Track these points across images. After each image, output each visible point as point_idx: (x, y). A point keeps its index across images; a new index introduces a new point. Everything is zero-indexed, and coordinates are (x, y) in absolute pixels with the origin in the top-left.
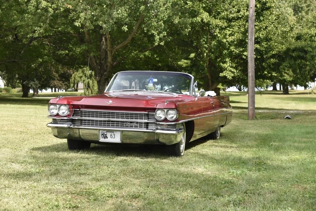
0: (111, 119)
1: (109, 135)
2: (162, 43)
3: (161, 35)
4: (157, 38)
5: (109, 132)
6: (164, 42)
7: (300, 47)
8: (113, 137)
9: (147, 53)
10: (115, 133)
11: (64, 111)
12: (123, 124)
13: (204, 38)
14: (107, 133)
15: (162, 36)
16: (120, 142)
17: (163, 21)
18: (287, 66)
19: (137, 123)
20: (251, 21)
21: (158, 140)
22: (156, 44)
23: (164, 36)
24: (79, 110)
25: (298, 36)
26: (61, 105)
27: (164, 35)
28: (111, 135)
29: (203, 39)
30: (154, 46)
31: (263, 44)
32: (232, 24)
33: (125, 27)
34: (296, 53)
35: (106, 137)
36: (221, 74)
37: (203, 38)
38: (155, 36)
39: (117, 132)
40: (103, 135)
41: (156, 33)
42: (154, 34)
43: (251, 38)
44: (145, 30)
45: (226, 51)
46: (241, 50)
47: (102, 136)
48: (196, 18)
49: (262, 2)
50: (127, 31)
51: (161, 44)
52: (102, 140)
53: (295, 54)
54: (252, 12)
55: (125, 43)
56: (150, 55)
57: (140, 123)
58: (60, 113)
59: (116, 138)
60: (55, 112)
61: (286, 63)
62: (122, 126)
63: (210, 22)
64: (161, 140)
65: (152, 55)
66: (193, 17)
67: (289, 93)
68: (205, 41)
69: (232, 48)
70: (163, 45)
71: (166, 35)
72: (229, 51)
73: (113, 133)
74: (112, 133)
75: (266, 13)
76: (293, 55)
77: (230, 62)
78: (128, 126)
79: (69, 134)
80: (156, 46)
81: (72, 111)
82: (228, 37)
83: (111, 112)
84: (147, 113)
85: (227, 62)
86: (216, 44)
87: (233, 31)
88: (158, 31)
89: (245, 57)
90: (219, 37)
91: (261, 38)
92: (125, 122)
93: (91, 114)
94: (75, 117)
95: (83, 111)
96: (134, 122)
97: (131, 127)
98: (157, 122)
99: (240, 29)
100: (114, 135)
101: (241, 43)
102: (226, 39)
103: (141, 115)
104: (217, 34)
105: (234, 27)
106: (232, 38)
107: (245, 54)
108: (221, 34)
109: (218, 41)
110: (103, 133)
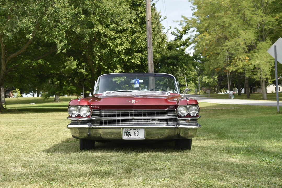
0: (134, 117)
1: (132, 132)
2: (64, 50)
4: (60, 45)
5: (133, 130)
6: (66, 50)
7: (175, 55)
8: (137, 134)
9: (40, 61)
10: (139, 130)
11: (85, 112)
12: (146, 122)
13: (96, 47)
14: (131, 131)
15: (64, 45)
16: (144, 139)
17: (64, 31)
18: (164, 72)
19: (159, 120)
20: (149, 32)
21: (179, 135)
22: (59, 52)
23: (65, 45)
24: (98, 110)
26: (83, 106)
27: (65, 43)
28: (135, 133)
29: (96, 48)
31: (145, 53)
32: (120, 35)
33: (29, 35)
34: (170, 60)
35: (130, 135)
37: (95, 47)
38: (57, 44)
39: (141, 129)
41: (58, 42)
42: (57, 43)
43: (150, 47)
44: (46, 39)
45: (116, 59)
47: (126, 134)
48: (93, 29)
49: (141, 17)
51: (63, 51)
52: (125, 138)
54: (149, 25)
55: (20, 52)
56: (43, 63)
57: (161, 120)
58: (82, 114)
59: (140, 136)
60: (76, 113)
61: (163, 69)
62: (145, 124)
63: (105, 33)
64: (181, 135)
65: (45, 63)
66: (91, 28)
68: (97, 50)
69: (122, 56)
70: (65, 52)
71: (67, 43)
72: (118, 59)
73: (137, 131)
74: (136, 131)
75: (145, 26)
77: (120, 69)
78: (150, 123)
79: (89, 134)
80: (58, 54)
81: (91, 112)
82: (118, 46)
83: (134, 111)
84: (167, 110)
85: (118, 68)
86: (108, 52)
87: (122, 41)
88: (59, 40)
89: (129, 64)
90: (111, 46)
91: (142, 48)
92: (147, 119)
93: (112, 113)
94: (93, 117)
95: (103, 111)
96: (156, 119)
97: (153, 124)
98: (178, 118)
99: (128, 40)
100: (138, 132)
101: (128, 52)
102: (117, 48)
103: (162, 112)
104: (110, 44)
105: (122, 38)
106: (122, 47)
107: (133, 61)
108: (112, 44)
109: (109, 50)
110: (126, 131)
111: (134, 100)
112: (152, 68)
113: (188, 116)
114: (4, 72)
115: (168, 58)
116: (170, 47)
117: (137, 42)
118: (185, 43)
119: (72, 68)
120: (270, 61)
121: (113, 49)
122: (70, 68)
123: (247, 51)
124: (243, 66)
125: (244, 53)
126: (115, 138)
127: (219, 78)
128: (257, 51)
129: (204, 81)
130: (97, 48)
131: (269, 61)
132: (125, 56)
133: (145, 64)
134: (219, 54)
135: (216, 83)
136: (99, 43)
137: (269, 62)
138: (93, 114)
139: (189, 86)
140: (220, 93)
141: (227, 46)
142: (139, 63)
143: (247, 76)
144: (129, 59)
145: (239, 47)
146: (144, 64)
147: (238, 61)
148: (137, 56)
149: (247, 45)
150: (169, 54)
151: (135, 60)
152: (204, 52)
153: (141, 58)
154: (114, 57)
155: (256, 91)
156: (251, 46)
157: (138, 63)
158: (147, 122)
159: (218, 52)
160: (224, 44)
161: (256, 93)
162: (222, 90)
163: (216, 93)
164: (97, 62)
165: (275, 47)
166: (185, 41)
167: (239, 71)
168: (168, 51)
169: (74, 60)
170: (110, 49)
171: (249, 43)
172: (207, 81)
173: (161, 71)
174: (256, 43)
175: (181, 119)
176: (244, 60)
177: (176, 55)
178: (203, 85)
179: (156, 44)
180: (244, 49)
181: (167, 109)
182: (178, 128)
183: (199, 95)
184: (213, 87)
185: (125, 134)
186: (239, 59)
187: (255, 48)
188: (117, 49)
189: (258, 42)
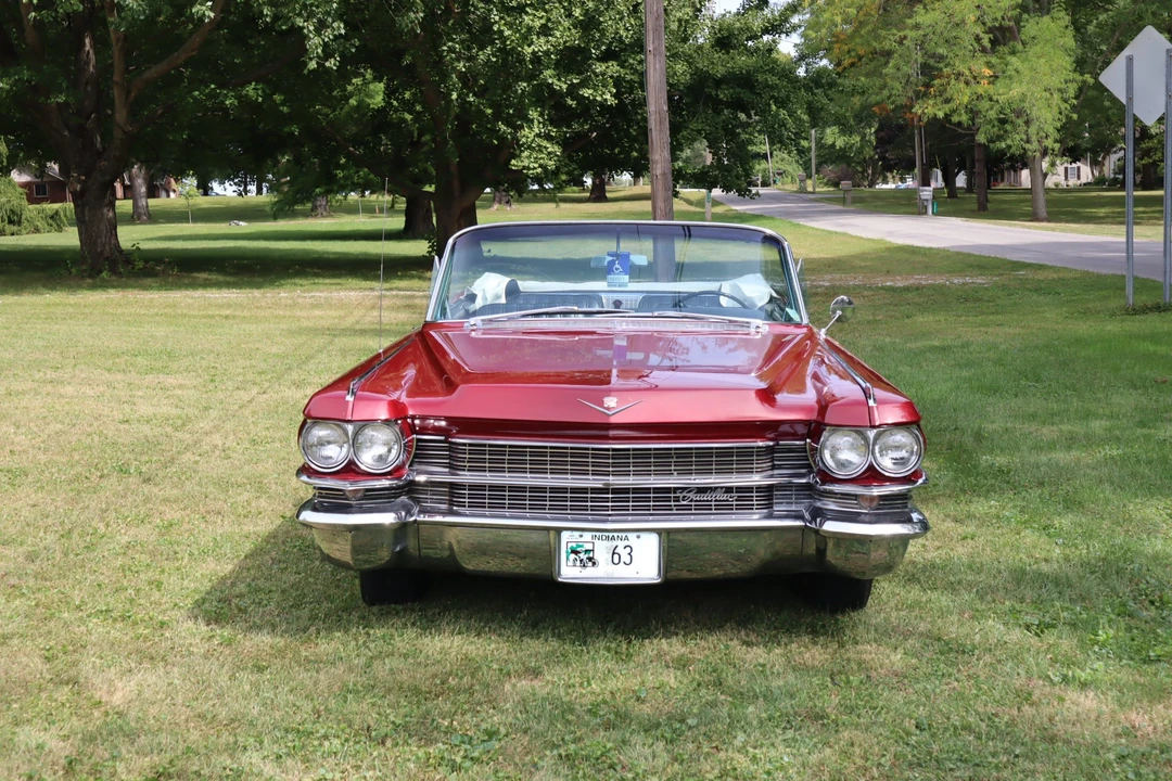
0: (614, 480)
1: (602, 551)
2: (332, 61)
3: (328, 35)
4: (314, 43)
5: (607, 539)
6: (338, 59)
7: (744, 72)
8: (626, 558)
10: (633, 541)
11: (380, 449)
12: (668, 500)
13: (453, 40)
14: (596, 542)
15: (331, 37)
16: (658, 581)
19: (729, 490)
21: (821, 553)
22: (313, 65)
23: (337, 37)
25: (723, 37)
26: (368, 424)
27: (336, 33)
28: (614, 553)
29: (450, 44)
30: (306, 72)
31: (631, 61)
33: (204, 8)
34: (724, 87)
36: (513, 162)
37: (449, 41)
38: (306, 36)
39: (644, 536)
40: (575, 552)
41: (312, 28)
42: (304, 31)
45: (525, 84)
46: (575, 81)
47: (573, 556)
50: (212, 21)
51: (327, 64)
53: (726, 95)
56: (258, 95)
57: (739, 489)
58: (366, 461)
59: (638, 566)
60: (337, 455)
61: (700, 121)
62: (663, 510)
64: (833, 558)
65: (267, 97)
67: (608, 195)
68: (455, 52)
69: (548, 75)
70: (335, 68)
71: (343, 32)
72: (533, 86)
73: (626, 543)
74: (621, 544)
76: (721, 96)
77: (539, 123)
78: (688, 508)
79: (398, 549)
80: (310, 72)
81: (411, 447)
82: (535, 37)
83: (614, 450)
84: (771, 443)
85: (532, 121)
86: (494, 59)
87: (549, 20)
88: (315, 20)
89: (573, 103)
90: (506, 38)
91: (621, 40)
92: (675, 490)
93: (507, 457)
94: (420, 473)
95: (464, 445)
96: (716, 488)
97: (704, 509)
98: (823, 483)
99: (570, 15)
100: (628, 550)
101: (572, 60)
102: (529, 46)
103: (746, 454)
104: (502, 31)
105: (547, 7)
106: (548, 42)
107: (587, 92)
108: (510, 28)
109: (499, 50)
110: (574, 545)
111: (615, 400)
112: (660, 131)
113: (872, 475)
114: (125, 132)
115: (718, 83)
116: (725, 40)
117: (606, 21)
118: (780, 25)
119: (369, 105)
120: (1064, 86)
121: (513, 49)
122: (361, 103)
123: (988, 45)
124: (969, 103)
125: (978, 54)
126: (523, 571)
127: (881, 134)
128: (1020, 47)
129: (830, 142)
130: (457, 43)
131: (1060, 86)
132: (558, 75)
133: (633, 100)
134: (888, 54)
135: (869, 152)
136: (463, 23)
137: (1060, 90)
138: (418, 454)
139: (775, 159)
140: (881, 186)
141: (917, 27)
142: (611, 100)
143: (981, 138)
144: (572, 87)
145: (962, 34)
146: (627, 101)
147: (953, 82)
148: (603, 74)
149: (989, 24)
150: (720, 65)
151: (596, 91)
152: (835, 46)
153: (618, 82)
154: (519, 78)
155: (1003, 180)
156: (1001, 29)
157: (606, 100)
158: (672, 503)
159: (887, 48)
160: (909, 21)
161: (1001, 186)
162: (889, 174)
163: (870, 186)
164: (454, 96)
165: (1130, 59)
166: (780, 16)
167: (955, 119)
168: (716, 56)
169: (377, 78)
170: (502, 50)
171: (996, 19)
172: (840, 143)
173: (692, 130)
174: (1018, 20)
175: (837, 488)
176: (975, 78)
177: (748, 72)
178: (824, 156)
179: (674, 26)
180: (978, 39)
181: (770, 440)
182: (817, 532)
183: (813, 193)
184: (859, 163)
185: (567, 559)
186: (959, 75)
187: (1014, 38)
188: (530, 50)
189: (1025, 16)
